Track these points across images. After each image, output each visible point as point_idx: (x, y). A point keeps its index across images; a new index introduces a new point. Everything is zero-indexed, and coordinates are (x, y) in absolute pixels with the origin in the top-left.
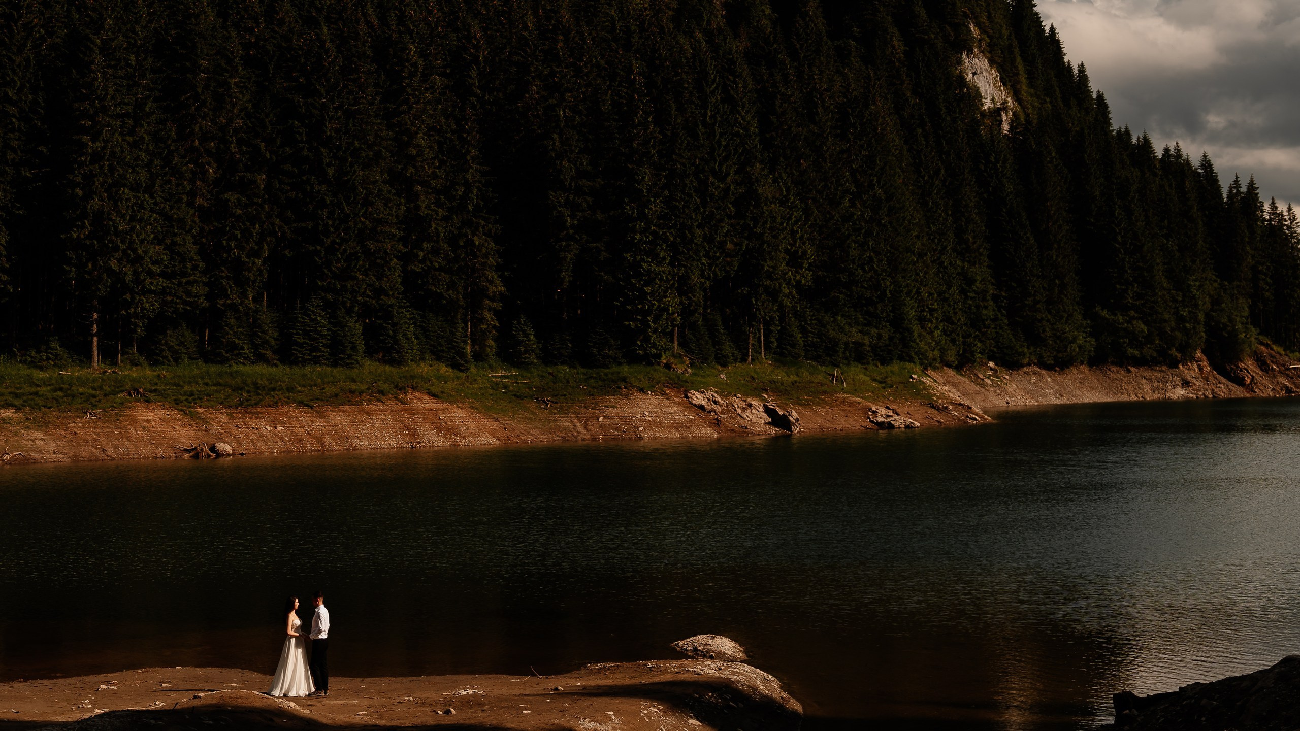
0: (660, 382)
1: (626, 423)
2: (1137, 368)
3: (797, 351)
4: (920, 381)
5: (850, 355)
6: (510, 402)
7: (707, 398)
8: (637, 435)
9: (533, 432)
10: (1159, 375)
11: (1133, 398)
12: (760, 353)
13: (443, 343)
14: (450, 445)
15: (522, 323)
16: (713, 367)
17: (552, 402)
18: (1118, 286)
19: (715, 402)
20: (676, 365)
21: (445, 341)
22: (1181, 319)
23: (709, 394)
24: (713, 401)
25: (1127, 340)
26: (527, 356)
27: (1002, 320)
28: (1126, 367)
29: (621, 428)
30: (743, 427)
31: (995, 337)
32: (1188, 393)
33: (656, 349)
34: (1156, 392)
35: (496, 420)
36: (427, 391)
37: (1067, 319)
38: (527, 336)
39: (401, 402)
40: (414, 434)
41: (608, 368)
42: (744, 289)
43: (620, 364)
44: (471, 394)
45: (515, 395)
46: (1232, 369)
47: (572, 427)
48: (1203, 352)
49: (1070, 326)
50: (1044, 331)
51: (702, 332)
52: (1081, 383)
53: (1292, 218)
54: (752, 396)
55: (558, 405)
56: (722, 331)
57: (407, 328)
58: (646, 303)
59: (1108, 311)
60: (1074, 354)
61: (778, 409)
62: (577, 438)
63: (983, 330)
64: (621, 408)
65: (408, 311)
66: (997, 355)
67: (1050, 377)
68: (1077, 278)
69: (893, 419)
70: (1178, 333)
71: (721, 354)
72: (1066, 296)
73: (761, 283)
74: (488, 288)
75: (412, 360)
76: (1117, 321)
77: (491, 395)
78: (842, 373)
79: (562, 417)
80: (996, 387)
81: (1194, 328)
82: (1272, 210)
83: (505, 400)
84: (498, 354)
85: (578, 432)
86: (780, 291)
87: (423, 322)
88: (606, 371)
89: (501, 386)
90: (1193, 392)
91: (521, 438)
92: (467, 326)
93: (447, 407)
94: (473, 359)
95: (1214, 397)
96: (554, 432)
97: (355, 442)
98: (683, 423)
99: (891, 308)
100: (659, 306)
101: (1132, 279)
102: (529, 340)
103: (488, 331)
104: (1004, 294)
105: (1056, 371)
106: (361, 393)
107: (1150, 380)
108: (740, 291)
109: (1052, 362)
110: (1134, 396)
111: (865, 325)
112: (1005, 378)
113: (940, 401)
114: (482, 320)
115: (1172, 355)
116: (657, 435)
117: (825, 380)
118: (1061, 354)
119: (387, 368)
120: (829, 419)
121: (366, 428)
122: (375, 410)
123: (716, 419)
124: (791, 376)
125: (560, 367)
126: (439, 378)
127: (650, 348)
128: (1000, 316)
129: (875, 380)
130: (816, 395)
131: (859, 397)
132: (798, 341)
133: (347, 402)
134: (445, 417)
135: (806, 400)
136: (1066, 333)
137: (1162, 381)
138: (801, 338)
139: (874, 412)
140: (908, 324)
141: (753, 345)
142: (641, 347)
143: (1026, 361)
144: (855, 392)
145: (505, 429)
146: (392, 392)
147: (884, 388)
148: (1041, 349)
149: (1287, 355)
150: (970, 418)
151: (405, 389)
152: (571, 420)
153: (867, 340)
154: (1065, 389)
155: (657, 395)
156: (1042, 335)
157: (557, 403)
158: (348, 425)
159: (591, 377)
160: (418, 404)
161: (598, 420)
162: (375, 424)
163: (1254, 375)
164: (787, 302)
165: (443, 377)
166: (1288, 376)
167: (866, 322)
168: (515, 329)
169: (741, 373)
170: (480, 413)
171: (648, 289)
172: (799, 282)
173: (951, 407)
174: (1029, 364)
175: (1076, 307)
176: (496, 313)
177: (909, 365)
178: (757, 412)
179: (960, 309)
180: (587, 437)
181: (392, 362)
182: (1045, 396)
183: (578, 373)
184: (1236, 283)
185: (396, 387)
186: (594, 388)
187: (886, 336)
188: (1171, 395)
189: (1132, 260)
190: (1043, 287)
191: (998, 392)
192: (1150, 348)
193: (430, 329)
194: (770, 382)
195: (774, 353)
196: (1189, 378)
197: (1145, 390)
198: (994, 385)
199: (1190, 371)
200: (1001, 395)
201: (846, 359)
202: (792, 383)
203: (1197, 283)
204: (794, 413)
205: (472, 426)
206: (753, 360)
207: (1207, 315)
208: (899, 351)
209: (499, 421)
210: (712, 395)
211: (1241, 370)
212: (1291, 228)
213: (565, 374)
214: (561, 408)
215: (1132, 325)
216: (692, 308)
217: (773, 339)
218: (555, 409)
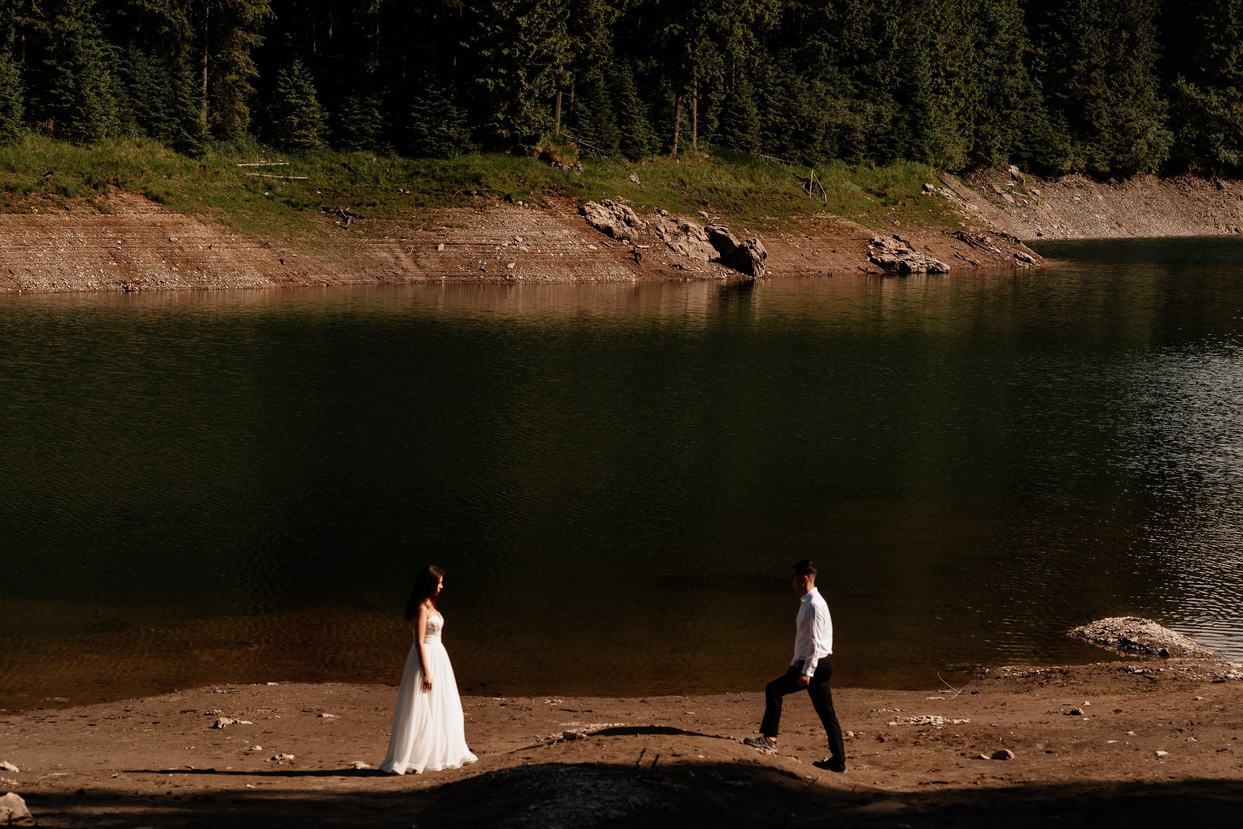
0: (536, 185)
1: (485, 256)
2: (1231, 182)
3: (749, 138)
4: (938, 195)
5: (832, 146)
6: (281, 214)
7: (616, 215)
8: (505, 276)
9: (329, 267)
11: (1223, 231)
12: (691, 140)
13: (159, 104)
14: (193, 289)
15: (296, 73)
16: (617, 162)
17: (354, 215)
19: (629, 222)
20: (562, 155)
21: (164, 102)
23: (619, 209)
24: (625, 220)
25: (1221, 136)
26: (304, 132)
27: (1035, 96)
28: (1215, 180)
29: (477, 263)
30: (676, 266)
31: (1023, 125)
33: (530, 128)
35: (265, 245)
36: (143, 191)
38: (303, 95)
39: (100, 210)
40: (128, 268)
41: (446, 157)
42: (675, 28)
43: (467, 151)
44: (215, 198)
45: (287, 202)
47: (392, 260)
49: (1138, 110)
50: (1099, 117)
51: (602, 100)
52: (1147, 204)
54: (683, 213)
55: (364, 222)
56: (633, 99)
57: (100, 76)
58: (516, 46)
59: (1196, 86)
60: (1142, 156)
61: (732, 237)
62: (402, 280)
63: (1004, 112)
64: (475, 229)
65: (98, 45)
66: (1024, 154)
67: (1102, 193)
69: (908, 257)
71: (630, 139)
72: (1135, 58)
73: (703, 17)
74: (244, 8)
75: (107, 135)
77: (247, 201)
78: (819, 178)
79: (373, 243)
80: (1020, 208)
83: (272, 211)
84: (252, 129)
85: (403, 269)
86: (731, 33)
87: (124, 65)
88: (442, 162)
89: (260, 185)
91: (310, 279)
92: (202, 76)
93: (181, 220)
94: (212, 135)
96: (363, 269)
97: (26, 278)
98: (580, 257)
99: (897, 69)
100: (539, 52)
102: (308, 105)
103: (238, 87)
104: (1041, 53)
105: (1110, 183)
106: (27, 192)
108: (666, 30)
109: (1108, 169)
110: (1224, 228)
111: (856, 96)
112: (1034, 193)
113: (972, 229)
114: (228, 66)
116: (540, 276)
117: (795, 188)
118: (1121, 155)
119: (66, 147)
120: (807, 254)
121: (42, 254)
122: (54, 223)
123: (633, 252)
124: (742, 181)
125: (360, 154)
126: (156, 168)
127: (519, 124)
128: (1032, 89)
129: (869, 191)
130: (783, 213)
131: (850, 218)
132: (752, 120)
133: (4, 209)
134: (179, 238)
135: (769, 223)
136: (1131, 121)
138: (757, 114)
139: (878, 245)
140: (922, 97)
141: (681, 124)
142: (505, 124)
143: (1068, 165)
144: (842, 210)
145: (282, 261)
146: (81, 191)
147: (885, 205)
148: (1092, 146)
150: (1020, 259)
151: (104, 187)
152: (389, 247)
153: (859, 122)
154: (1124, 214)
155: (533, 208)
156: (1095, 123)
157: (361, 217)
158: (11, 250)
159: (418, 173)
160: (129, 215)
161: (437, 248)
162: (57, 248)
164: (740, 52)
165: (163, 166)
167: (856, 91)
168: (283, 84)
169: (664, 172)
170: (236, 232)
171: (523, 21)
172: (760, 18)
173: (989, 239)
174: (1072, 172)
175: (1148, 79)
176: (256, 54)
177: (919, 167)
178: (697, 241)
179: (975, 75)
180: (420, 279)
181: (75, 138)
182: (1094, 224)
183: (393, 166)
185: (89, 181)
186: (424, 192)
187: (888, 116)
190: (1102, 41)
191: (1024, 215)
193: (137, 79)
194: (710, 190)
195: (712, 141)
198: (1018, 204)
200: (1028, 222)
201: (825, 152)
202: (744, 193)
204: (759, 244)
205: (227, 254)
206: (680, 151)
208: (906, 142)
209: (269, 248)
210: (624, 210)
213: (370, 167)
214: (370, 226)
215: (1231, 111)
216: (590, 57)
217: (711, 116)
218: (359, 228)
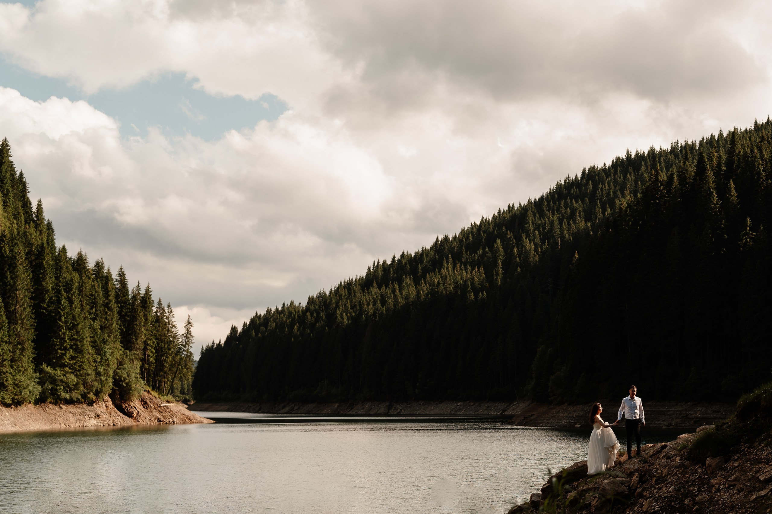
10: (80, 411)
18: (59, 351)
22: (98, 374)
32: (98, 423)
34: (78, 422)
37: (23, 372)
46: (126, 407)
48: (110, 396)
53: (170, 312)
68: (33, 344)
70: (96, 384)
76: (57, 375)
81: (106, 380)
82: (159, 305)
90: (101, 422)
95: (114, 425)
101: (69, 347)
107: (75, 414)
115: (90, 397)
137: (82, 414)
149: (159, 398)
163: (139, 410)
166: (159, 411)
184: (133, 352)
188: (87, 424)
189: (70, 334)
192: (77, 393)
196: (99, 413)
197: (71, 421)
199: (100, 408)
203: (111, 351)
207: (114, 371)
211: (132, 408)
212: (169, 318)
